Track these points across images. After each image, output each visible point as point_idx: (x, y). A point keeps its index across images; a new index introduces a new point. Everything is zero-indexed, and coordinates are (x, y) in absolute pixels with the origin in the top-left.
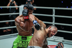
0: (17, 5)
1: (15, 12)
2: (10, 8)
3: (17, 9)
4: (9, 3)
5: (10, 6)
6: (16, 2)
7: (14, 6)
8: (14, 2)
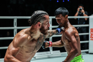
1: (84, 23)
2: (79, 19)
3: (86, 19)
5: (78, 16)
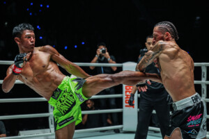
0: (113, 60)
4: (94, 56)
6: (110, 54)
7: (107, 62)
8: (107, 53)
